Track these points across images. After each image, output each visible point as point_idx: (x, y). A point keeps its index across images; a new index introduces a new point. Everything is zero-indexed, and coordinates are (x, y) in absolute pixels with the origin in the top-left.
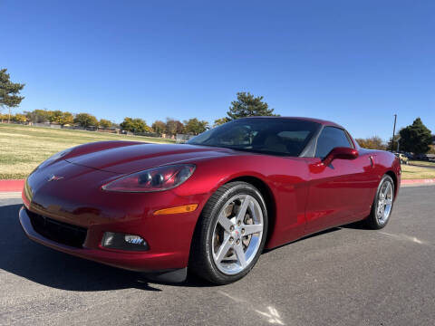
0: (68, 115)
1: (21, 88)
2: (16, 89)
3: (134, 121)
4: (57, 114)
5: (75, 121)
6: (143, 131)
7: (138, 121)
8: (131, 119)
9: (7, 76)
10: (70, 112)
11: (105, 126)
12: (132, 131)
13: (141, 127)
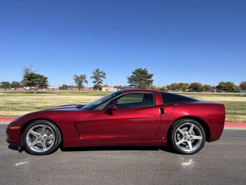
0: (186, 84)
1: (152, 76)
2: (150, 76)
3: (225, 84)
4: (181, 84)
5: (190, 87)
6: (233, 89)
7: (229, 83)
8: (223, 83)
10: (188, 83)
11: (207, 89)
12: (225, 90)
13: (230, 87)
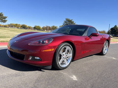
0: (19, 25)
1: (6, 18)
2: (5, 18)
3: (37, 27)
4: (17, 25)
5: (21, 27)
8: (36, 26)
9: (3, 14)
10: (20, 24)
11: (30, 28)
12: (37, 29)
13: (39, 28)
